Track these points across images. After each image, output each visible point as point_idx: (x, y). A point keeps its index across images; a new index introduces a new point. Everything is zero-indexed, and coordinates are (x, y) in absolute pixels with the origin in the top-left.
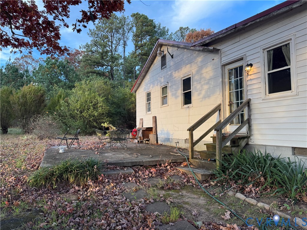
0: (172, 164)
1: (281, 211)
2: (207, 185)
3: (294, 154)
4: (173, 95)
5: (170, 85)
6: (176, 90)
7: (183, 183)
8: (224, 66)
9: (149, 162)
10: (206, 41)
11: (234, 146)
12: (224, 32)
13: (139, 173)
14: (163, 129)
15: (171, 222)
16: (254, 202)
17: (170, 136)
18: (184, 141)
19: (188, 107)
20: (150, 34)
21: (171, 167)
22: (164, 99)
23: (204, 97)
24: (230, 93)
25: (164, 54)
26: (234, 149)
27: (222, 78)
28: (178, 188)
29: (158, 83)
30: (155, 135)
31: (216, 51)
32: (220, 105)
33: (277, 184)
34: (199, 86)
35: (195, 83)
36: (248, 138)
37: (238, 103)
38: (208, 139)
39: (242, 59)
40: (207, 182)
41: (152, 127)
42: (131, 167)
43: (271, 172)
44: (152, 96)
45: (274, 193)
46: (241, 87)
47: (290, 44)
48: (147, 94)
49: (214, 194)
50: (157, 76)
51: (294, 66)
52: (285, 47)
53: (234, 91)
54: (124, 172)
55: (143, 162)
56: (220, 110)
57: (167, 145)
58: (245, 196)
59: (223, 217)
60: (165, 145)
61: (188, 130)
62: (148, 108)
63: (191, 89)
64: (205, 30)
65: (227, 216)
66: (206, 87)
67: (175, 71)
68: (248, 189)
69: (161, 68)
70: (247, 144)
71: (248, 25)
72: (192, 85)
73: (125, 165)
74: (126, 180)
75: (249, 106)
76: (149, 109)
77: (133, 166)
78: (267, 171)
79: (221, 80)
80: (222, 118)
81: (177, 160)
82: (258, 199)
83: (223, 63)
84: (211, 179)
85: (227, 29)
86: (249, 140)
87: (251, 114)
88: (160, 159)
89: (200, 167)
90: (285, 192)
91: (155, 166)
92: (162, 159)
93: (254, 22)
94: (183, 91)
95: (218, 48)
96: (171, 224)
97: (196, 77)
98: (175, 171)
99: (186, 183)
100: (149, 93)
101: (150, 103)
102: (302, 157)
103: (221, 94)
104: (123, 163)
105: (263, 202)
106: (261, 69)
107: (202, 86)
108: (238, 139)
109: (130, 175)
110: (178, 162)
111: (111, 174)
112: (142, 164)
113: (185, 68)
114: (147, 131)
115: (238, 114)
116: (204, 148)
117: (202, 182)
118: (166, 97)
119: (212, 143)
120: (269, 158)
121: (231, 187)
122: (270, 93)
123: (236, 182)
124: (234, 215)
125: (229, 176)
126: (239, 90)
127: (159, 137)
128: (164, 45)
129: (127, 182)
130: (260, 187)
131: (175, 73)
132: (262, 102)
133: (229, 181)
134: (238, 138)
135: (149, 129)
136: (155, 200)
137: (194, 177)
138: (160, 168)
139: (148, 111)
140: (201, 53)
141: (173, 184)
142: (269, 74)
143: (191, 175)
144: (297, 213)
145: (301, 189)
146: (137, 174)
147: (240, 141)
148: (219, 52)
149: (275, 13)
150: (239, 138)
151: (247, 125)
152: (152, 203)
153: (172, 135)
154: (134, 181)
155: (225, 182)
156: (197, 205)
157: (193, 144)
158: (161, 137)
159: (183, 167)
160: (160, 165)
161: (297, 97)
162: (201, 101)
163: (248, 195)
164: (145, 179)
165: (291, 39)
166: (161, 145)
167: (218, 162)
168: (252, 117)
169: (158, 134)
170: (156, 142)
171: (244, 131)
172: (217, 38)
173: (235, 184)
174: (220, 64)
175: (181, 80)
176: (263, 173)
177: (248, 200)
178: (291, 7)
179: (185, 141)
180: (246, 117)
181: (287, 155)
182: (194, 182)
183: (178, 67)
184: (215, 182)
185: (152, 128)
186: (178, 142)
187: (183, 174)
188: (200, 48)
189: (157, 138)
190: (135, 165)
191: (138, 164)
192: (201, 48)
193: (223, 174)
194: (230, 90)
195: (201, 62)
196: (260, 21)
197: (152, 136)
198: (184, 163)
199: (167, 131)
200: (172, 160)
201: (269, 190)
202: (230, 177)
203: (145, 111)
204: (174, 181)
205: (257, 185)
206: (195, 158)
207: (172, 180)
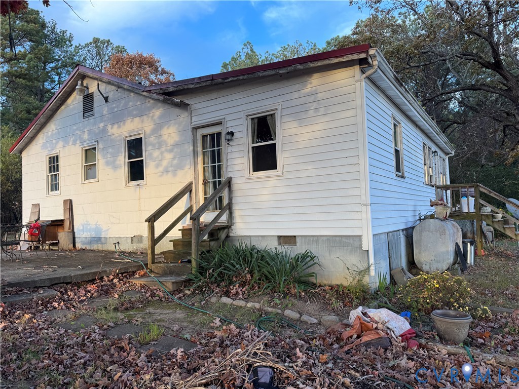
0: (120, 275)
1: (271, 307)
2: (181, 295)
3: (280, 244)
4: (107, 163)
5: (101, 146)
6: (115, 156)
7: (145, 298)
8: (195, 129)
9: (82, 275)
10: (169, 89)
11: (213, 240)
12: (195, 81)
13: (68, 295)
14: (87, 221)
15: (153, 341)
16: (243, 304)
17: (103, 233)
18: (130, 240)
19: (138, 185)
20: (33, 38)
21: (120, 280)
22: (90, 171)
23: (166, 171)
24: (204, 167)
25: (88, 91)
26: (212, 243)
27: (194, 146)
28: (140, 306)
29: (77, 140)
30: (70, 234)
31: (183, 106)
32: (190, 184)
33: (265, 280)
34: (156, 154)
35: (150, 148)
36: (229, 229)
37: (214, 183)
38: (176, 234)
39: (220, 123)
40: (179, 291)
41: (63, 219)
42: (49, 287)
43: (259, 266)
44: (61, 163)
45: (262, 291)
46: (219, 161)
47: (276, 114)
48: (50, 158)
49: (193, 304)
50: (75, 128)
51: (280, 141)
52: (270, 116)
53: (210, 165)
54: (40, 295)
55: (71, 277)
56: (191, 192)
57: (96, 248)
58: (231, 299)
59: (212, 325)
60: (92, 249)
61: (146, 221)
62: (52, 185)
63: (142, 157)
64: (145, 55)
65: (217, 322)
66: (169, 156)
67: (113, 124)
68: (233, 291)
69: (83, 115)
70: (228, 236)
71: (229, 80)
72: (146, 151)
73: (38, 285)
74: (48, 308)
75: (230, 187)
76: (55, 187)
77: (52, 285)
78: (254, 265)
79: (191, 148)
80: (194, 202)
81: (128, 269)
82: (246, 300)
83: (195, 125)
84: (185, 287)
85: (200, 78)
86: (230, 230)
87: (232, 197)
88: (99, 270)
89: (166, 273)
90: (274, 287)
91: (92, 281)
92: (104, 270)
93: (236, 78)
94: (129, 159)
95: (187, 102)
96: (153, 343)
97: (152, 139)
98: (128, 285)
99: (150, 298)
100: (54, 157)
101: (56, 175)
102: (287, 246)
103: (191, 168)
104: (34, 282)
105: (253, 302)
106: (244, 140)
107: (162, 153)
108: (217, 230)
109: (52, 299)
110: (129, 272)
111: (16, 301)
112: (69, 281)
113: (132, 121)
114: (52, 228)
115: (215, 199)
116: (170, 247)
117: (173, 293)
118: (92, 167)
119: (181, 238)
120: (256, 251)
121: (213, 292)
122: (254, 171)
123: (218, 286)
124: (224, 320)
125: (210, 278)
126: (217, 164)
127: (78, 236)
128: (87, 77)
129: (50, 310)
130: (247, 286)
131: (112, 128)
132: (245, 181)
133: (210, 285)
134: (217, 228)
135: (58, 224)
136: (116, 324)
137: (160, 288)
138: (102, 284)
139: (52, 190)
140: (160, 104)
141: (130, 302)
142: (253, 147)
143: (155, 286)
144: (287, 305)
145: (288, 281)
146: (66, 297)
147: (219, 232)
148: (189, 109)
149: (261, 74)
150: (219, 229)
151: (228, 211)
152: (113, 328)
153: (105, 231)
154: (64, 307)
155: (205, 287)
156: (175, 320)
157: (155, 241)
158: (82, 235)
159: (139, 278)
160: (101, 279)
161: (282, 178)
162: (161, 176)
163: (234, 298)
164: (82, 301)
165: (277, 109)
166: (84, 249)
167: (194, 263)
168: (233, 201)
169: (75, 231)
170: (72, 245)
171: (224, 218)
172: (186, 87)
173: (217, 288)
174: (190, 126)
175: (125, 140)
176: (249, 269)
177: (235, 303)
178: (277, 71)
179: (132, 240)
180: (225, 202)
181: (272, 246)
182: (161, 294)
183: (118, 118)
184: (192, 290)
185: (62, 221)
186: (118, 243)
187: (142, 287)
188: (159, 96)
189: (74, 238)
190: (56, 284)
191: (62, 281)
192: (161, 98)
193: (202, 278)
194: (204, 164)
195: (160, 117)
196: (243, 79)
197: (63, 236)
198: (138, 272)
199: (96, 225)
200: (121, 268)
201: (256, 288)
202: (212, 280)
203: (45, 190)
204: (132, 298)
205: (242, 285)
206: (156, 262)
207: (128, 297)
